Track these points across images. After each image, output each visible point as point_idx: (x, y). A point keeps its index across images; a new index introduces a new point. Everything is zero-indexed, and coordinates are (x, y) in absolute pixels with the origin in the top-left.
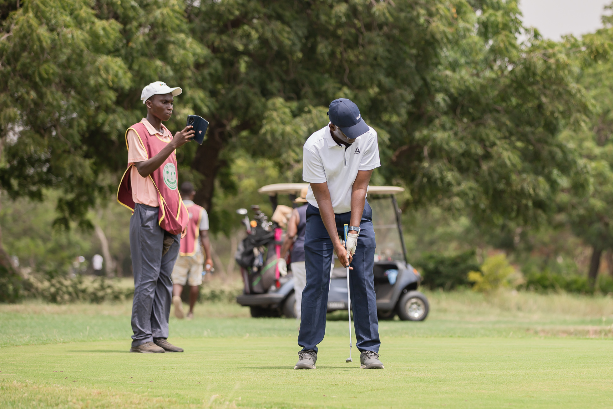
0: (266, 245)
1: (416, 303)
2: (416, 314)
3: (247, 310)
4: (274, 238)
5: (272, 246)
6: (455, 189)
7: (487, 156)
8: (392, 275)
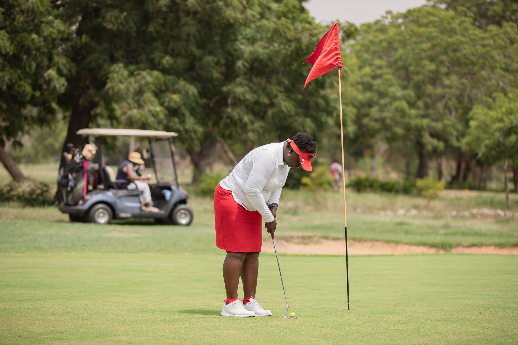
0: (77, 172)
1: (185, 213)
2: (184, 221)
3: (66, 217)
4: (82, 167)
5: (81, 173)
6: (250, 127)
7: (272, 105)
8: (168, 194)
